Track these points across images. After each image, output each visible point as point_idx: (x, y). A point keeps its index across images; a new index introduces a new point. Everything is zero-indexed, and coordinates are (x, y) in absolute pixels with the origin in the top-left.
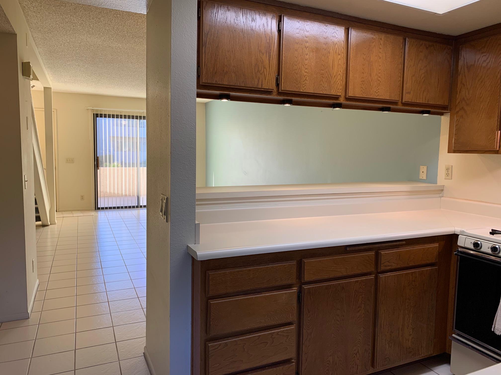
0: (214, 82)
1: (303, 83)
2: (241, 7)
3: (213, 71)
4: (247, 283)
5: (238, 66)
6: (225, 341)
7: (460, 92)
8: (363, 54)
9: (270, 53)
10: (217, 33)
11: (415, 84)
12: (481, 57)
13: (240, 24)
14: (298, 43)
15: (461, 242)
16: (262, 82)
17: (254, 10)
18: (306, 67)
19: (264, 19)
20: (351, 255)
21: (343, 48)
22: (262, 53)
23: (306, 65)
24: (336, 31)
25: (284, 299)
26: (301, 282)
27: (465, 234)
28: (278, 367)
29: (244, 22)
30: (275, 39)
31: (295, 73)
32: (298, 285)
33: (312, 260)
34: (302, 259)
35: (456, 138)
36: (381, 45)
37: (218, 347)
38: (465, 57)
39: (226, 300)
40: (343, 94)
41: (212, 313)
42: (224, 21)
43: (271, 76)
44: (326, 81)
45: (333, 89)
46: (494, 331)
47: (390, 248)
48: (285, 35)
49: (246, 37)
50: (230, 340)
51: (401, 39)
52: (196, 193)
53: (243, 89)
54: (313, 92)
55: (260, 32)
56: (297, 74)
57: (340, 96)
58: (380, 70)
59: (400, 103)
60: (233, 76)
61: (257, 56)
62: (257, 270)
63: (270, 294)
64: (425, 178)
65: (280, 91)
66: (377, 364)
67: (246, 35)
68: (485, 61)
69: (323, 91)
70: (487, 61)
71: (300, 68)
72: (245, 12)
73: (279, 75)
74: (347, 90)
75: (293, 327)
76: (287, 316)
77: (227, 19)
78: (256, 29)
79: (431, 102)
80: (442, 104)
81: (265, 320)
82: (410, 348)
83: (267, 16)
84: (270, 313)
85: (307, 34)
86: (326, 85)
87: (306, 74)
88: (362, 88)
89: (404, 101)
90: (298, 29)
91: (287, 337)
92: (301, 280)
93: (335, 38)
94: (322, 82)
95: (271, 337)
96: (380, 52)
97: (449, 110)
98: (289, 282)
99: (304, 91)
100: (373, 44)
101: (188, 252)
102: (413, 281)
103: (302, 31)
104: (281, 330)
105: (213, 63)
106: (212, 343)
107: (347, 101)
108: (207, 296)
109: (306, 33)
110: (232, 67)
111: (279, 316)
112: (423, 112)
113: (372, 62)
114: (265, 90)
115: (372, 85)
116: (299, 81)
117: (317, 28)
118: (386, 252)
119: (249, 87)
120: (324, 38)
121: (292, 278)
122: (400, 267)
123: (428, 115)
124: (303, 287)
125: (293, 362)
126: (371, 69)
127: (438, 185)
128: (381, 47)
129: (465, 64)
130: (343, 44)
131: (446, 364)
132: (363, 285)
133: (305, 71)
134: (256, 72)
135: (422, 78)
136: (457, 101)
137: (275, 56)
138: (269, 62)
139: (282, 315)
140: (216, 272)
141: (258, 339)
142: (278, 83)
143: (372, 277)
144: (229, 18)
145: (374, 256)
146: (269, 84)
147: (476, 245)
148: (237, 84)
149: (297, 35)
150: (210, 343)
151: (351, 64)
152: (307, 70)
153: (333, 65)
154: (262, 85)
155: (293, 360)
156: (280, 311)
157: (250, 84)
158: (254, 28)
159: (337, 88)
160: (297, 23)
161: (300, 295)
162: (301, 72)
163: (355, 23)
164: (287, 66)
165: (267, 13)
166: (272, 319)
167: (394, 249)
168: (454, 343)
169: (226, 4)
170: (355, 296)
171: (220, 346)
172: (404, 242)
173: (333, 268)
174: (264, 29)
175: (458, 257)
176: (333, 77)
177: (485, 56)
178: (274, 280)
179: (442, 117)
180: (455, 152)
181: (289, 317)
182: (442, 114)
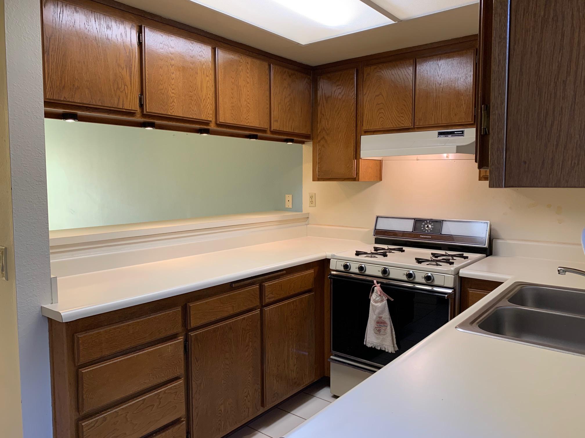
0: (62, 99)
1: (171, 105)
2: (92, 10)
3: (60, 85)
4: (126, 341)
5: (92, 81)
6: (103, 416)
7: (320, 122)
8: (231, 77)
9: (130, 69)
10: (63, 39)
11: (281, 112)
12: (337, 89)
13: (92, 30)
14: (163, 59)
15: (332, 266)
16: (123, 101)
17: (109, 16)
18: (173, 87)
19: (122, 27)
20: (237, 291)
21: (211, 70)
22: (122, 68)
23: (173, 85)
24: (203, 50)
25: (170, 351)
26: (187, 329)
27: (335, 258)
28: (167, 430)
29: (97, 29)
30: (136, 52)
31: (161, 93)
32: (183, 334)
33: (197, 303)
34: (188, 304)
35: (319, 167)
36: (248, 69)
37: (94, 425)
38: (323, 88)
39: (101, 366)
40: (213, 120)
41: (84, 385)
42: (71, 24)
43: (134, 96)
44: (195, 104)
45: (203, 113)
46: (365, 345)
47: (272, 279)
48: (147, 48)
49: (101, 46)
50: (109, 413)
51: (266, 65)
52: (50, 238)
53: (99, 108)
54: (182, 116)
55: (118, 42)
56: (163, 94)
57: (211, 121)
58: (249, 96)
59: (268, 131)
60: (86, 92)
61: (116, 71)
62: (137, 323)
63: (154, 349)
64: (290, 207)
65: (145, 112)
66: (267, 402)
67: (100, 44)
68: (340, 93)
69: (193, 115)
70: (342, 94)
71: (166, 88)
72: (98, 16)
73: (142, 94)
74: (218, 116)
75: (181, 381)
76: (174, 370)
77: (75, 22)
78: (113, 38)
79: (297, 131)
80: (306, 133)
81: (150, 380)
82: (295, 378)
83: (125, 25)
84: (155, 370)
85: (172, 50)
86: (196, 109)
87: (173, 95)
88: (232, 114)
89: (272, 129)
90: (162, 44)
91: (175, 393)
92: (187, 328)
93: (202, 58)
94: (191, 105)
95: (158, 398)
96: (248, 77)
97: (311, 139)
98: (175, 331)
99: (172, 114)
100: (241, 67)
101: (43, 315)
102: (294, 310)
103: (166, 46)
104: (168, 387)
105: (60, 75)
106: (86, 421)
107: (218, 127)
108: (76, 365)
109: (170, 49)
110: (85, 82)
111: (165, 372)
112: (287, 141)
113: (240, 87)
114: (126, 111)
115: (242, 111)
116: (166, 102)
117: (182, 44)
118: (269, 284)
119: (107, 107)
120: (191, 56)
121: (177, 327)
122: (282, 297)
123: (292, 143)
124: (189, 335)
125: (183, 421)
126: (239, 94)
127: (303, 213)
128: (248, 72)
129: (324, 95)
130: (210, 64)
131: (326, 386)
132: (250, 322)
133: (172, 92)
134: (115, 89)
135: (288, 106)
136: (318, 131)
137: (137, 72)
138: (131, 79)
139: (168, 371)
140: (87, 334)
141: (143, 403)
142: (142, 103)
143: (258, 311)
144: (78, 22)
145: (258, 290)
146: (131, 104)
147: (346, 267)
148: (92, 102)
149: (161, 50)
150: (84, 422)
151: (220, 87)
152: (173, 91)
153: (201, 87)
154: (123, 105)
155: (183, 419)
156: (165, 366)
157: (108, 103)
158: (110, 37)
159: (208, 113)
160: (161, 37)
161: (187, 344)
162: (168, 93)
163: (221, 43)
164: (151, 85)
165: (125, 22)
166: (158, 376)
167: (275, 279)
168: (332, 365)
169: (73, 4)
170: (243, 334)
171: (97, 422)
172: (285, 272)
173: (220, 308)
174: (122, 39)
175: (331, 280)
176: (203, 100)
177: (340, 88)
178: (158, 332)
179: (303, 145)
180: (319, 180)
181: (176, 371)
182: (303, 143)
